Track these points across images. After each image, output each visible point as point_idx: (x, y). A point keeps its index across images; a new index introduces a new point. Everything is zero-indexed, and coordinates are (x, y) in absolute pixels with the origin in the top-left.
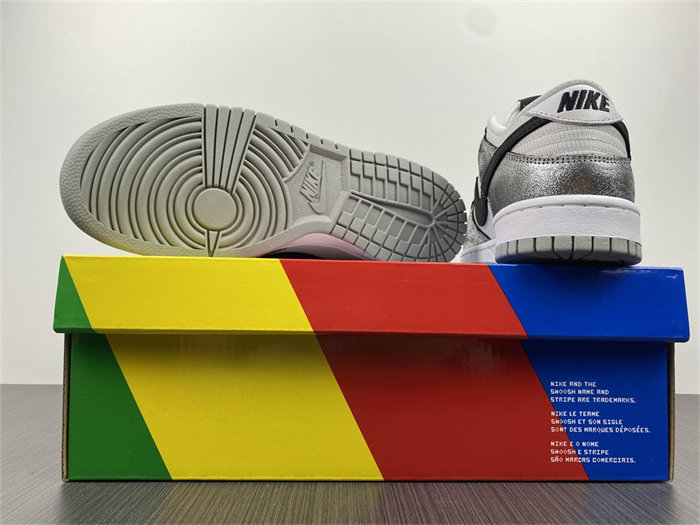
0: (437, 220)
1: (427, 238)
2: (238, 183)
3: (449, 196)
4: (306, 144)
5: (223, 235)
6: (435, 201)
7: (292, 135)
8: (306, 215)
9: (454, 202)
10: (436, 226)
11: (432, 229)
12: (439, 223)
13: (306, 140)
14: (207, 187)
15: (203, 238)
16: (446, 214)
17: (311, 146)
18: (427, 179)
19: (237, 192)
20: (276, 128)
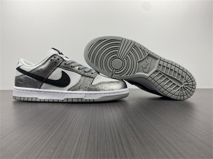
0: (184, 85)
1: (179, 90)
2: (125, 59)
3: (191, 79)
4: (147, 53)
5: (117, 71)
6: (185, 79)
7: (144, 49)
8: (141, 72)
9: (192, 82)
10: (183, 87)
11: (182, 87)
12: (185, 86)
13: (148, 52)
14: (117, 58)
15: (112, 70)
16: (188, 84)
17: (149, 54)
18: (184, 72)
19: (124, 61)
20: (140, 47)
